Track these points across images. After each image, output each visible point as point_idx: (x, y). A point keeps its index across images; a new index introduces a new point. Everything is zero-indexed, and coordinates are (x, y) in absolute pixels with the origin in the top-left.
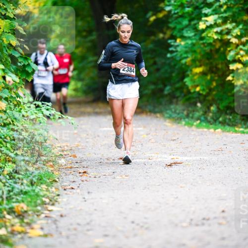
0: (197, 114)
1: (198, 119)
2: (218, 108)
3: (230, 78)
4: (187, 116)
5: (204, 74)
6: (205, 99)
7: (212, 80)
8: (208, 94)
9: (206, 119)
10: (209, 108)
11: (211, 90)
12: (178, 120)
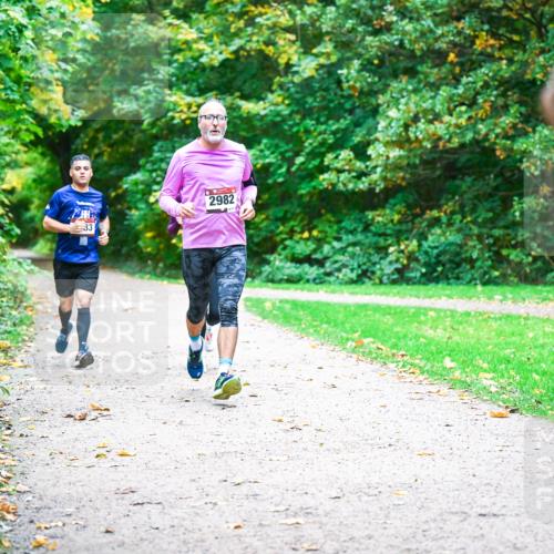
0: (148, 269)
1: (149, 273)
2: (165, 265)
3: (174, 241)
4: (140, 271)
5: (154, 238)
6: (155, 258)
7: (160, 243)
8: (157, 254)
9: (155, 275)
10: (157, 265)
11: (159, 250)
12: (132, 274)
